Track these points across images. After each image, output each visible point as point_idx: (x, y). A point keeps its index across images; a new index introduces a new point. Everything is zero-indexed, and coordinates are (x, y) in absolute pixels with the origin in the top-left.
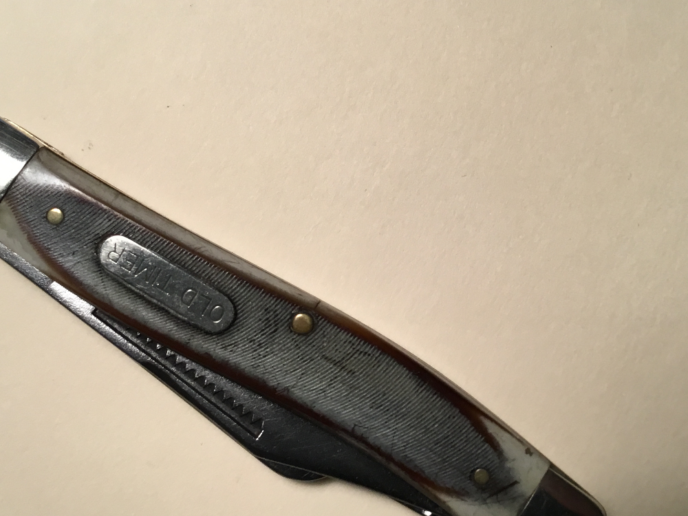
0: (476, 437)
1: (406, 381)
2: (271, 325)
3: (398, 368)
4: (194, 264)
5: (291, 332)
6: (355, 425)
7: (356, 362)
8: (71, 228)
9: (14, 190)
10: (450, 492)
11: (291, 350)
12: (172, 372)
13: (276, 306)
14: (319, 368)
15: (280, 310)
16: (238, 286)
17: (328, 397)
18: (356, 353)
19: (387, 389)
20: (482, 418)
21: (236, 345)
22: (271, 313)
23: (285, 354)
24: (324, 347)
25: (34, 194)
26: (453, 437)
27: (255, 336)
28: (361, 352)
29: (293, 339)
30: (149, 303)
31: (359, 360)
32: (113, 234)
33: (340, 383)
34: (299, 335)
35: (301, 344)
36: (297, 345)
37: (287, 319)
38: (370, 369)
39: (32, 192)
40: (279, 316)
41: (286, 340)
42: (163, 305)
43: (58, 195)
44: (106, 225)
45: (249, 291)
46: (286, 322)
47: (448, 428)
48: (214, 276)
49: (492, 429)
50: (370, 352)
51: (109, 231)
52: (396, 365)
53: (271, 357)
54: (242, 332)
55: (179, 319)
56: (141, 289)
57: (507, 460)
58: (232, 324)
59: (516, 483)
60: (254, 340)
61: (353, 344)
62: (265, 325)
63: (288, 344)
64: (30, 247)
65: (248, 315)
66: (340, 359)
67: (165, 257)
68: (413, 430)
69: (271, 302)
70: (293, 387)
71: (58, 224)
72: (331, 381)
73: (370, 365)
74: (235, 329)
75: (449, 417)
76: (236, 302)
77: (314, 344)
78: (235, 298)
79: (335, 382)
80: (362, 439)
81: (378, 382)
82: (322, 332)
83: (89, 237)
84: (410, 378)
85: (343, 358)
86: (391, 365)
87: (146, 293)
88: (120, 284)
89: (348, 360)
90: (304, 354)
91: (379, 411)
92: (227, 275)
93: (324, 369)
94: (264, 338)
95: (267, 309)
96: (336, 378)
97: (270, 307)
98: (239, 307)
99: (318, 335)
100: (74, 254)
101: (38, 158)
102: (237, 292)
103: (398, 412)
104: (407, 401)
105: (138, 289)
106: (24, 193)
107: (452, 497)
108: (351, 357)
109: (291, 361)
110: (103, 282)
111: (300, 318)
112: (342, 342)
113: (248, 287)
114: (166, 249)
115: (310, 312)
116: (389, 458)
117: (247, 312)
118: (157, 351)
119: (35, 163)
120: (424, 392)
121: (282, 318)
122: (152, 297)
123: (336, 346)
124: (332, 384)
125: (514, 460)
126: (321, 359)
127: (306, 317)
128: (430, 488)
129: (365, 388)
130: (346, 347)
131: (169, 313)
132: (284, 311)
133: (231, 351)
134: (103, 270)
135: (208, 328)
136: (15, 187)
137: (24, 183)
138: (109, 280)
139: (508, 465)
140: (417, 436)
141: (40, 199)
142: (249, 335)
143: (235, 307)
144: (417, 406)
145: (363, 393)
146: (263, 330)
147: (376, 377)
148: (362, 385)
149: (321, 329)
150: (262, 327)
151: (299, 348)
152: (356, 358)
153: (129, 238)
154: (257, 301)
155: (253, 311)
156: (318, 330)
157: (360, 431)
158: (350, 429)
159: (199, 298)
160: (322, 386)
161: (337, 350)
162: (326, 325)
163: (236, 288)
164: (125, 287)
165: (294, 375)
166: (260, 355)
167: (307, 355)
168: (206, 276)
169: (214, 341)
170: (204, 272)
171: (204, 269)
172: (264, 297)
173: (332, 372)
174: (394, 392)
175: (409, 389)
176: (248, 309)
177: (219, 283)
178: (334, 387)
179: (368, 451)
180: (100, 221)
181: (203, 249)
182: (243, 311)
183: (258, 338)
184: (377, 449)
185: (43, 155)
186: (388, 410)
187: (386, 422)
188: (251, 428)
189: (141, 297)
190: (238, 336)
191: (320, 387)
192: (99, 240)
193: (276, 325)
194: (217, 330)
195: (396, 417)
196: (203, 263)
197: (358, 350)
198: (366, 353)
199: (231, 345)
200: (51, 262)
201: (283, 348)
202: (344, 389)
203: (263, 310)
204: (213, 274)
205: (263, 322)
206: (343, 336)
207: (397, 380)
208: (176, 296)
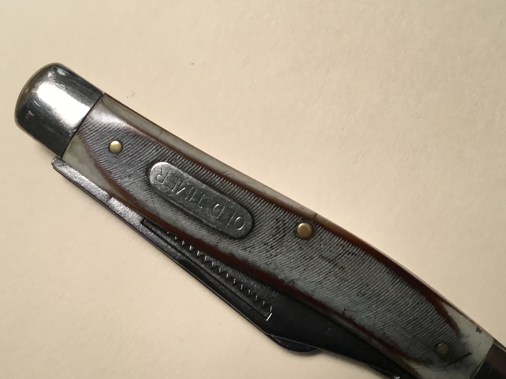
0: (439, 319)
1: (385, 275)
2: (280, 232)
3: (378, 265)
4: (221, 184)
5: (296, 237)
6: (345, 309)
7: (346, 261)
8: (127, 156)
9: (84, 127)
10: (419, 361)
11: (295, 251)
12: (201, 268)
13: (284, 217)
14: (317, 265)
15: (288, 220)
16: (255, 201)
17: (324, 287)
18: (345, 253)
19: (370, 282)
20: (444, 304)
21: (253, 247)
22: (281, 222)
23: (291, 254)
24: (321, 249)
25: (100, 130)
26: (421, 319)
27: (268, 240)
28: (350, 253)
29: (297, 243)
30: (187, 214)
31: (348, 259)
32: (159, 161)
33: (334, 276)
34: (302, 239)
35: (304, 247)
36: (300, 247)
37: (292, 227)
38: (357, 266)
39: (98, 128)
40: (286, 225)
41: (292, 244)
42: (197, 216)
43: (118, 130)
44: (154, 154)
45: (264, 205)
46: (292, 229)
47: (417, 311)
48: (237, 193)
49: (451, 313)
50: (356, 253)
51: (157, 159)
52: (376, 263)
53: (280, 257)
54: (258, 237)
55: (209, 227)
56: (180, 204)
57: (463, 336)
58: (251, 231)
59: (469, 354)
60: (268, 243)
61: (343, 247)
62: (276, 231)
63: (293, 246)
64: (96, 171)
65: (263, 224)
66: (334, 258)
67: (198, 179)
68: (390, 313)
69: (280, 213)
70: (297, 280)
71: (117, 153)
72: (327, 274)
73: (357, 262)
74: (252, 235)
75: (418, 304)
76: (254, 214)
77: (313, 246)
78: (253, 211)
79: (329, 276)
80: (351, 320)
81: (363, 276)
82: (320, 237)
83: (141, 163)
84: (387, 273)
85: (336, 258)
86: (373, 263)
87: (184, 207)
88: (166, 200)
89: (339, 259)
90: (306, 254)
91: (364, 298)
92: (247, 193)
93: (321, 265)
94: (275, 242)
95: (278, 219)
96: (330, 272)
97: (280, 217)
98: (256, 218)
99: (317, 239)
100: (129, 176)
101: (102, 101)
102: (254, 206)
103: (378, 299)
104: (385, 291)
105: (178, 203)
106: (92, 129)
107: (420, 365)
108: (342, 256)
109: (296, 260)
110: (152, 198)
111: (302, 227)
112: (335, 245)
113: (263, 202)
114: (200, 172)
115: (311, 222)
116: (371, 334)
117: (262, 221)
118: (190, 252)
119: (100, 106)
120: (399, 284)
121: (289, 226)
122: (189, 210)
123: (330, 248)
124: (327, 277)
125: (467, 337)
126: (319, 258)
127: (308, 226)
128: (403, 359)
129: (353, 280)
130: (338, 248)
131: (202, 222)
132: (291, 221)
133: (250, 252)
134: (152, 189)
135: (232, 234)
136: (84, 125)
137: (92, 121)
138: (156, 197)
139: (464, 340)
140: (393, 318)
141: (104, 133)
142: (264, 239)
143: (253, 218)
144: (393, 295)
145: (351, 284)
146: (274, 236)
147: (361, 272)
148: (350, 278)
149: (319, 235)
150: (274, 233)
151: (302, 249)
152: (345, 257)
153: (172, 164)
154: (270, 214)
155: (267, 221)
156: (316, 236)
157: (348, 314)
158: (341, 312)
159: (225, 211)
160: (320, 279)
161: (331, 251)
162: (322, 232)
163: (253, 203)
164: (169, 202)
165: (299, 270)
166: (272, 255)
167: (308, 255)
168: (230, 193)
169: (237, 244)
170: (229, 190)
171: (229, 188)
172: (276, 210)
173: (327, 268)
174: (375, 284)
175: (387, 281)
176: (263, 219)
177: (241, 199)
178: (328, 280)
179: (355, 329)
180: (150, 151)
181: (228, 173)
182: (259, 221)
183: (270, 242)
184: (362, 328)
185: (106, 100)
186: (370, 298)
187: (369, 307)
188: (262, 312)
189: (181, 210)
190: (255, 240)
191: (318, 279)
192: (149, 166)
193: (284, 232)
194: (240, 236)
195: (377, 303)
196: (228, 183)
197: (347, 251)
198: (353, 254)
199: (250, 247)
200: (112, 182)
201: (290, 249)
202: (336, 281)
203: (275, 220)
204: (236, 192)
205: (274, 229)
206: (336, 240)
207: (377, 274)
208: (208, 209)
